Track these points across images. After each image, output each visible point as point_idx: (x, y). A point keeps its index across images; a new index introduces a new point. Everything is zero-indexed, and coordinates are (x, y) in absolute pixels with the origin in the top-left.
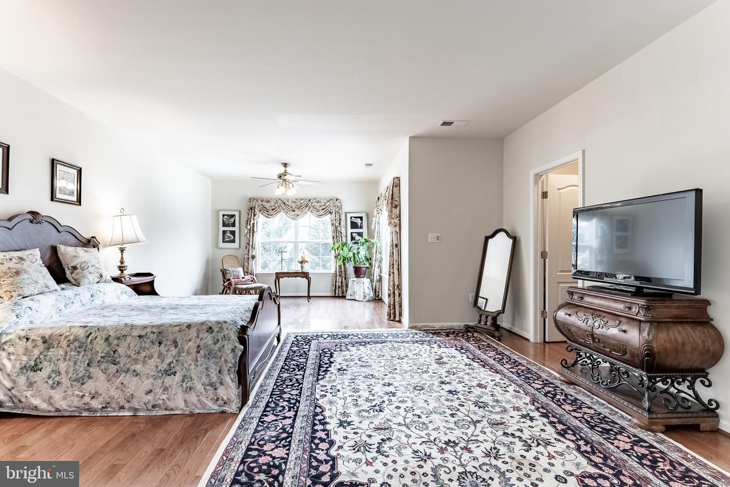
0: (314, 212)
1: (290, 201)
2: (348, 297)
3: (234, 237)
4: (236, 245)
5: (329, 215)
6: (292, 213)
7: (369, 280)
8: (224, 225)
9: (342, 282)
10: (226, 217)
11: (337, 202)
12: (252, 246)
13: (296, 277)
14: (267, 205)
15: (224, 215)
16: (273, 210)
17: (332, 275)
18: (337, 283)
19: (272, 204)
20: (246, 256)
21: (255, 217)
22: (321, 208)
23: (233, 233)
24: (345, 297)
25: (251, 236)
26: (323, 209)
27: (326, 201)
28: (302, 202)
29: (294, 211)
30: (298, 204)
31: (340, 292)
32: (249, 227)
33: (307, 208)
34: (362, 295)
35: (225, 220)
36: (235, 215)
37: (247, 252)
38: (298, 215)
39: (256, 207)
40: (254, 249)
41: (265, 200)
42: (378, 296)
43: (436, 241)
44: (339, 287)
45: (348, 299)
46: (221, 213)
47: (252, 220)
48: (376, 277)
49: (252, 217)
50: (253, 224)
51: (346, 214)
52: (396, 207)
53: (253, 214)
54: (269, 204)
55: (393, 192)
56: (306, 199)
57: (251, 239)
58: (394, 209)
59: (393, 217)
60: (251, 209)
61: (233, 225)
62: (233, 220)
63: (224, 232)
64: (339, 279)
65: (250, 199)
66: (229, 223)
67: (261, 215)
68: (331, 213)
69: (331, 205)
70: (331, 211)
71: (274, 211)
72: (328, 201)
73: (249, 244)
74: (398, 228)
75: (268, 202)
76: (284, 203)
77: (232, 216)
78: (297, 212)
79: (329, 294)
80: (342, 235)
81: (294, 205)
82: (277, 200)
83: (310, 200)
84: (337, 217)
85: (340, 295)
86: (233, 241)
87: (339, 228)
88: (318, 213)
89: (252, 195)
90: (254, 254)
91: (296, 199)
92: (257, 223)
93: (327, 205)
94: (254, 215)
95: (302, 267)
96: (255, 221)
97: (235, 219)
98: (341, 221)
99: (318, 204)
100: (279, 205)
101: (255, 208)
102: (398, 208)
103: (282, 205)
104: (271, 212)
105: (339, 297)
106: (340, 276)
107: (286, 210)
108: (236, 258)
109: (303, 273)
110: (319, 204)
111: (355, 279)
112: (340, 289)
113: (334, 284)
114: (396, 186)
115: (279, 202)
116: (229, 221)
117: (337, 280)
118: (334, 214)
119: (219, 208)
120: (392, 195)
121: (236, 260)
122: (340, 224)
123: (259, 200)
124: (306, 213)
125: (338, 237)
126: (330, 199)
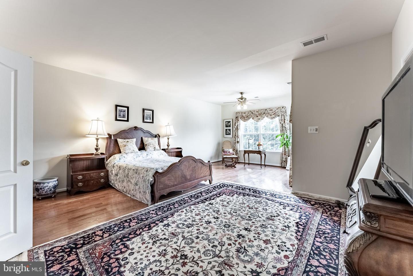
0: (268, 116)
1: (255, 112)
2: (287, 168)
3: (230, 132)
4: (231, 136)
5: (278, 117)
6: (256, 118)
8: (226, 126)
9: (286, 158)
10: (227, 122)
11: (283, 109)
12: (237, 137)
13: (254, 153)
14: (244, 115)
15: (226, 122)
16: (247, 117)
17: (280, 153)
18: (283, 159)
19: (247, 114)
20: (235, 142)
23: (230, 130)
24: (285, 168)
25: (237, 131)
26: (274, 114)
27: (276, 109)
28: (262, 111)
30: (260, 112)
31: (283, 165)
32: (235, 127)
33: (265, 114)
35: (226, 124)
37: (235, 140)
38: (260, 119)
39: (239, 116)
40: (239, 138)
43: (315, 132)
44: (284, 161)
45: (287, 170)
46: (225, 121)
47: (237, 123)
49: (237, 122)
50: (238, 125)
53: (237, 120)
56: (264, 109)
57: (237, 133)
60: (237, 117)
61: (230, 126)
62: (230, 123)
63: (226, 130)
65: (236, 113)
66: (228, 125)
68: (278, 116)
69: (279, 111)
70: (279, 115)
72: (277, 109)
73: (236, 135)
75: (244, 113)
76: (252, 113)
77: (229, 122)
78: (259, 117)
79: (279, 165)
80: (287, 129)
81: (257, 113)
83: (266, 110)
84: (283, 118)
86: (230, 134)
87: (284, 125)
88: (271, 117)
89: (237, 111)
90: (238, 140)
91: (259, 110)
92: (240, 124)
93: (276, 111)
94: (238, 121)
95: (259, 148)
96: (239, 123)
98: (285, 121)
99: (271, 111)
100: (250, 114)
104: (246, 119)
106: (285, 154)
107: (253, 117)
108: (230, 142)
109: (259, 151)
110: (272, 111)
112: (285, 163)
115: (250, 112)
117: (283, 157)
118: (280, 116)
119: (225, 119)
121: (229, 143)
122: (284, 122)
123: (240, 113)
124: (264, 117)
125: (284, 131)
126: (279, 108)
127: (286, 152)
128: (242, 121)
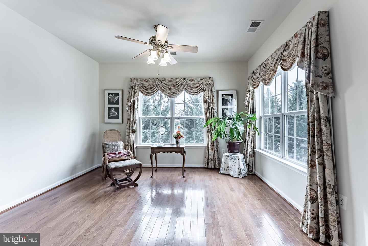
0: (188, 89)
1: (167, 81)
2: (222, 171)
3: (118, 113)
4: (119, 121)
5: (202, 93)
6: (169, 91)
7: (242, 155)
8: (109, 103)
9: (214, 155)
10: (111, 95)
11: (210, 81)
12: (133, 122)
13: (171, 152)
14: (146, 84)
15: (109, 94)
16: (151, 88)
17: (204, 148)
18: (210, 157)
19: (151, 83)
20: (127, 131)
21: (135, 95)
22: (195, 86)
23: (117, 109)
24: (218, 170)
25: (132, 113)
26: (197, 87)
27: (199, 80)
29: (170, 89)
30: (174, 82)
31: (212, 164)
32: (129, 104)
33: (182, 86)
34: (237, 170)
35: (110, 98)
36: (118, 94)
37: (128, 127)
38: (174, 93)
39: (136, 86)
40: (135, 124)
41: (144, 79)
42: (252, 171)
44: (211, 160)
45: (222, 174)
46: (107, 92)
47: (132, 98)
48: (249, 152)
49: (133, 95)
50: (134, 101)
51: (217, 92)
52: (324, 57)
53: (133, 92)
54: (148, 83)
55: (317, 35)
56: (181, 78)
57: (132, 115)
58: (321, 61)
59: (320, 73)
60: (132, 87)
61: (117, 103)
62: (117, 98)
63: (109, 109)
64: (211, 152)
65: (131, 79)
66: (113, 101)
67: (140, 93)
68: (204, 91)
69: (204, 83)
70: (204, 88)
71: (152, 89)
72: (201, 80)
73: (130, 120)
74: (330, 90)
75: (147, 82)
76: (161, 82)
78: (173, 90)
79: (201, 166)
80: (214, 111)
81: (170, 84)
82: (155, 79)
83: (184, 79)
84: (210, 95)
85: (213, 167)
86: (117, 117)
87: (211, 105)
88: (192, 91)
89: (133, 76)
90: (135, 128)
91: (173, 78)
92: (138, 100)
93: (200, 83)
94: (135, 93)
95: (177, 142)
96: (136, 98)
97: (118, 98)
98: (214, 98)
100: (157, 83)
101: (135, 86)
102: (329, 58)
103: (159, 84)
104: (150, 91)
105: (211, 169)
106: (212, 149)
107: (163, 88)
108: (118, 132)
109: (178, 148)
110: (193, 82)
111: (228, 154)
112: (212, 162)
113: (207, 157)
114: (323, 25)
115: (157, 81)
116: (113, 99)
117: (210, 153)
118: (207, 91)
119: (105, 89)
120: (317, 39)
121: (117, 134)
122: (212, 100)
123: (139, 80)
124: (181, 91)
125: (210, 113)
126: (203, 78)
127: (214, 146)
128: (141, 94)
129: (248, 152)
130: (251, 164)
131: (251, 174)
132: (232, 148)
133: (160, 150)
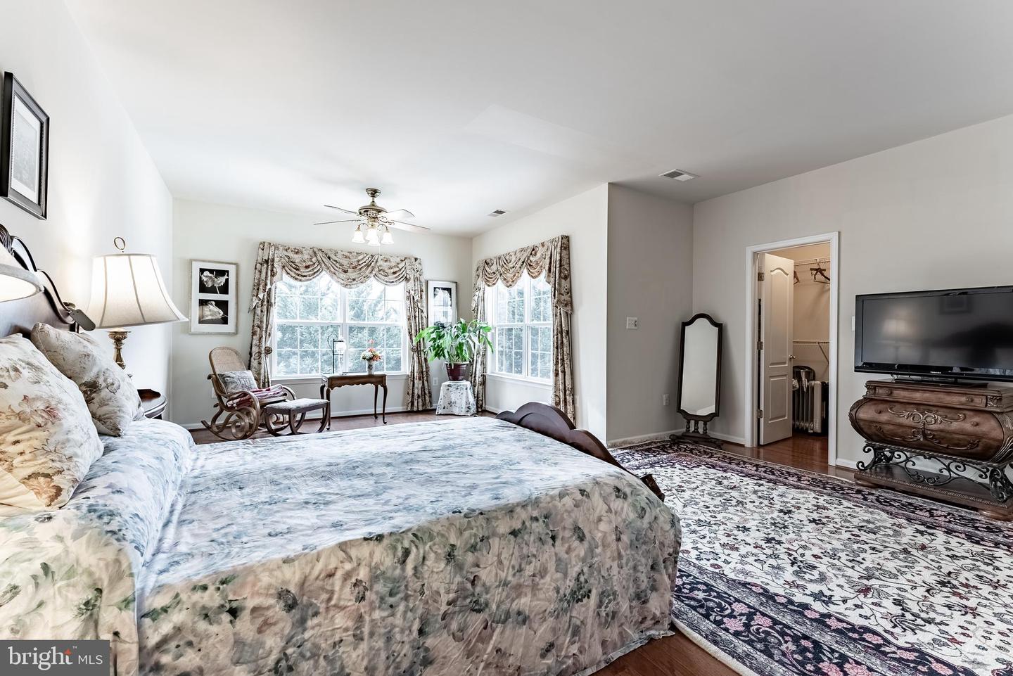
0: (380, 276)
1: (339, 255)
2: (440, 411)
4: (230, 328)
5: (405, 283)
6: (343, 275)
7: (469, 382)
8: (203, 288)
9: (423, 388)
10: (207, 273)
11: (417, 263)
12: (266, 332)
14: (297, 258)
15: (202, 271)
16: (307, 267)
17: (405, 378)
18: (416, 391)
19: (306, 257)
20: (255, 349)
21: (275, 278)
22: (392, 271)
23: (223, 305)
24: (432, 411)
25: (265, 313)
26: (394, 273)
27: (398, 260)
28: (360, 258)
29: (346, 272)
30: (354, 260)
31: (420, 404)
32: (261, 296)
33: (370, 269)
34: (464, 406)
35: (205, 279)
36: (228, 272)
37: (255, 342)
38: (354, 280)
39: (276, 259)
40: (270, 335)
41: (292, 248)
42: (482, 406)
43: (633, 327)
44: (419, 397)
45: (441, 415)
46: (197, 266)
47: (268, 283)
48: (479, 379)
49: (269, 278)
50: (270, 290)
51: (427, 283)
52: (566, 278)
53: (269, 272)
54: (299, 256)
55: (561, 256)
56: (367, 254)
57: (264, 318)
58: (563, 280)
59: (563, 292)
60: (267, 262)
62: (222, 280)
64: (418, 384)
65: (263, 244)
66: (213, 287)
67: (285, 275)
68: (407, 280)
69: (408, 267)
70: (408, 276)
71: (310, 269)
72: (402, 261)
73: (260, 327)
74: (569, 308)
75: (297, 253)
76: (329, 258)
77: (221, 273)
78: (352, 274)
79: (400, 409)
81: (345, 262)
82: (316, 250)
83: (373, 256)
84: (418, 287)
85: (420, 409)
87: (419, 304)
88: (386, 279)
89: (267, 238)
90: (269, 344)
91: (351, 253)
92: (278, 287)
93: (400, 266)
94: (273, 275)
95: (370, 367)
96: (273, 286)
97: (227, 280)
99: (385, 264)
100: (319, 259)
101: (273, 260)
102: (569, 279)
103: (324, 260)
104: (304, 271)
105: (418, 412)
106: (420, 379)
107: (333, 270)
108: (234, 352)
109: (371, 376)
110: (388, 264)
111: (448, 383)
112: (420, 400)
113: (411, 392)
114: (565, 248)
115: (320, 254)
116: (213, 281)
117: (416, 385)
118: (412, 281)
119: (193, 257)
120: (561, 260)
121: (233, 355)
122: (421, 297)
123: (281, 248)
124: (367, 277)
125: (417, 318)
126: (405, 258)
127: (424, 373)
128: (287, 276)
129: (477, 378)
130: (480, 396)
131: (480, 410)
132: (455, 373)
133: (343, 381)
